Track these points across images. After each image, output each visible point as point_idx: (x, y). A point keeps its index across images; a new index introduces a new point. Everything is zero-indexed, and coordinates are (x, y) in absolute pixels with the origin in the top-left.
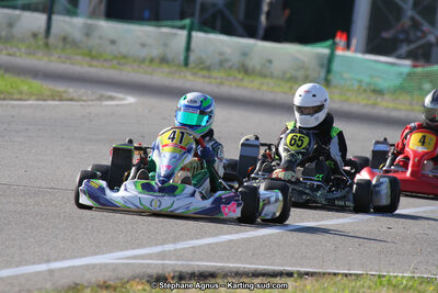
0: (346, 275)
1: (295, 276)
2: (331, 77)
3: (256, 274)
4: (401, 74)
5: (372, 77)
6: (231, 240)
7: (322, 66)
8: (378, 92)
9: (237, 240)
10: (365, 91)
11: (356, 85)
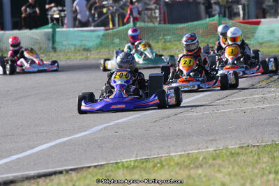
0: (95, 167)
1: (64, 173)
2: (56, 46)
3: (40, 176)
4: (99, 36)
5: (81, 41)
6: (19, 158)
7: (49, 40)
8: (87, 50)
9: (23, 157)
10: (79, 51)
11: (73, 48)
